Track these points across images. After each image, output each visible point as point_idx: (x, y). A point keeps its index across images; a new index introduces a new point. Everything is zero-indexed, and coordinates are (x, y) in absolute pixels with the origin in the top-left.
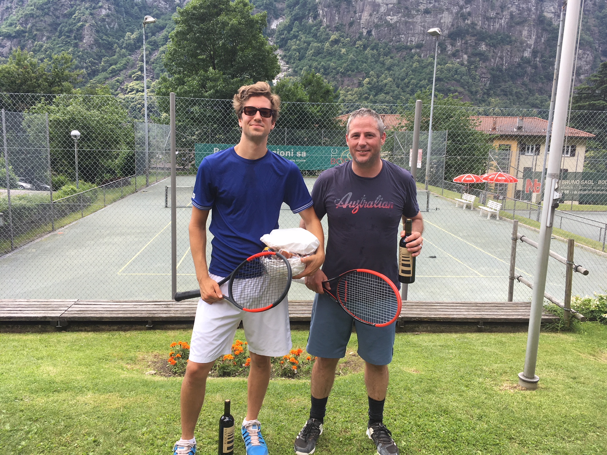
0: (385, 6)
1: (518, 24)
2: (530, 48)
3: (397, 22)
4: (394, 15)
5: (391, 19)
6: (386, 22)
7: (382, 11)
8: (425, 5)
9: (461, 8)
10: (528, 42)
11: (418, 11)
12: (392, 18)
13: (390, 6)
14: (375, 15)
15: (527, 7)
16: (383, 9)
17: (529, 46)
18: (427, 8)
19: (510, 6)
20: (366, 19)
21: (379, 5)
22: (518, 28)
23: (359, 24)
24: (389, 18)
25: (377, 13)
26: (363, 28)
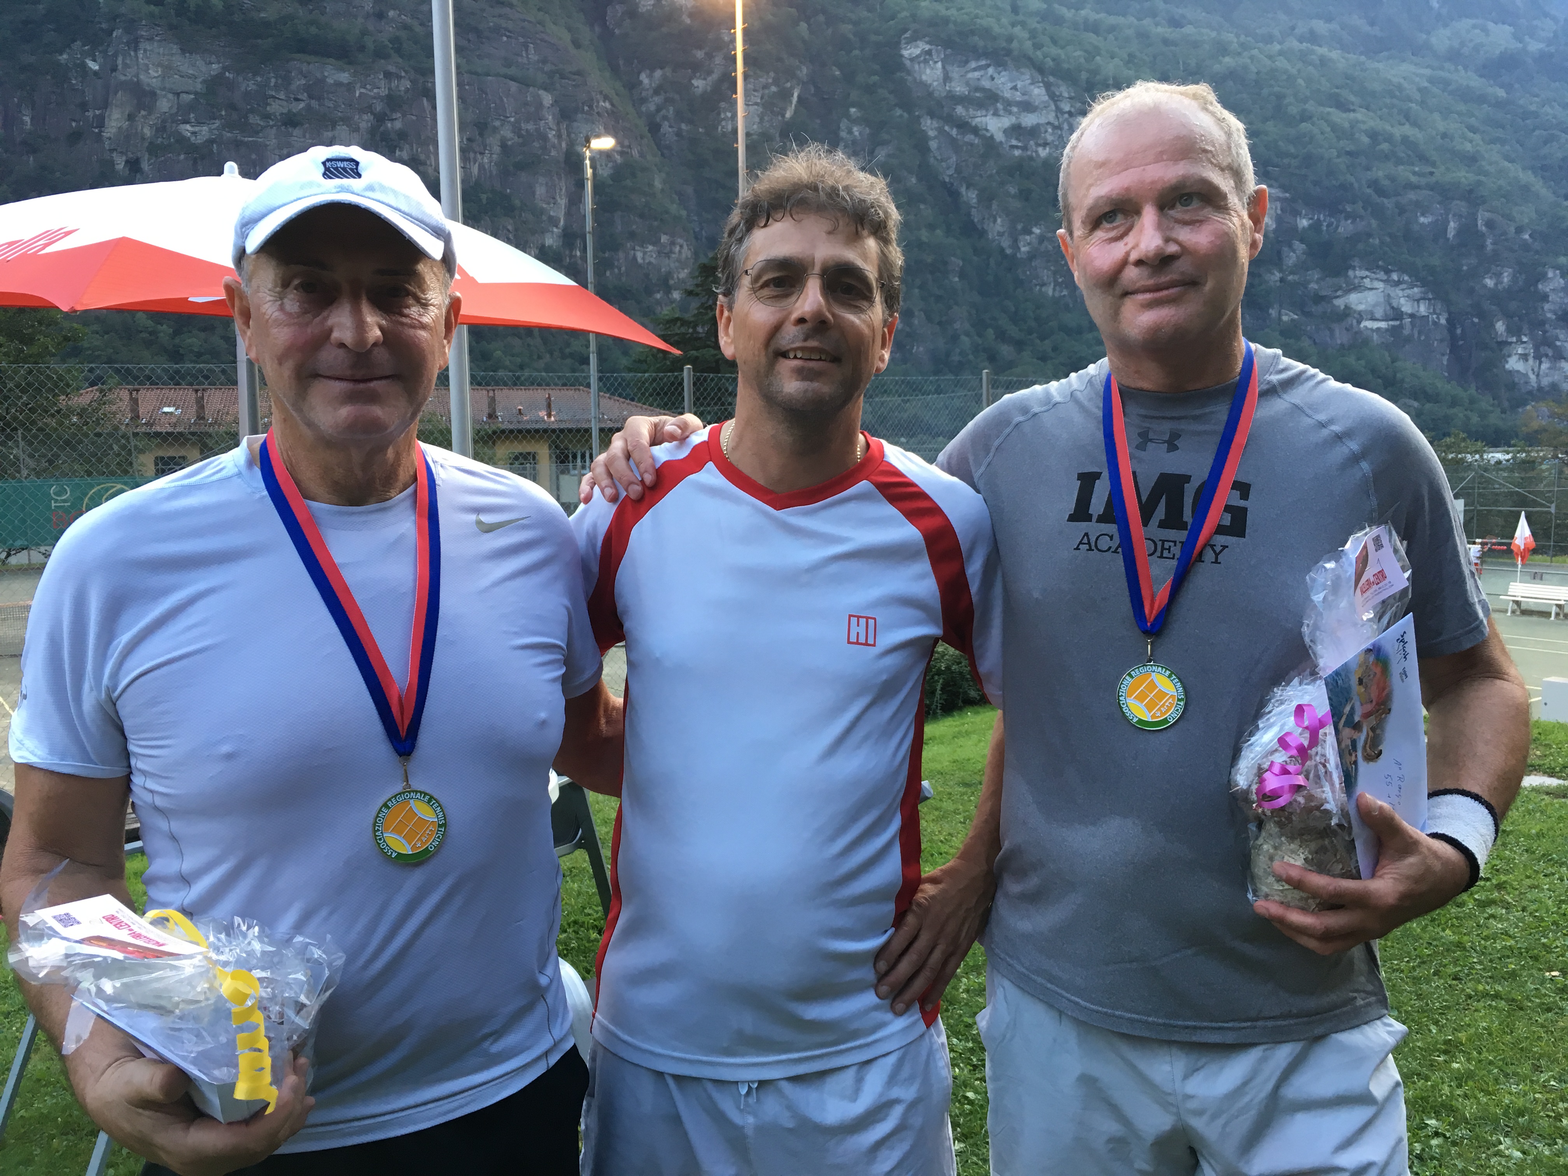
0: (170, 96)
1: (521, 167)
2: (557, 227)
3: (211, 142)
4: (199, 123)
5: (194, 133)
6: (182, 140)
7: (166, 109)
8: (285, 103)
9: (381, 118)
10: (552, 213)
11: (267, 116)
12: (197, 129)
13: (187, 98)
14: (144, 117)
15: (537, 130)
16: (164, 105)
17: (554, 221)
18: (289, 111)
19: (497, 123)
20: (120, 128)
21: (153, 94)
22: (524, 177)
23: (99, 137)
24: (186, 129)
25: (150, 114)
26: (112, 151)
